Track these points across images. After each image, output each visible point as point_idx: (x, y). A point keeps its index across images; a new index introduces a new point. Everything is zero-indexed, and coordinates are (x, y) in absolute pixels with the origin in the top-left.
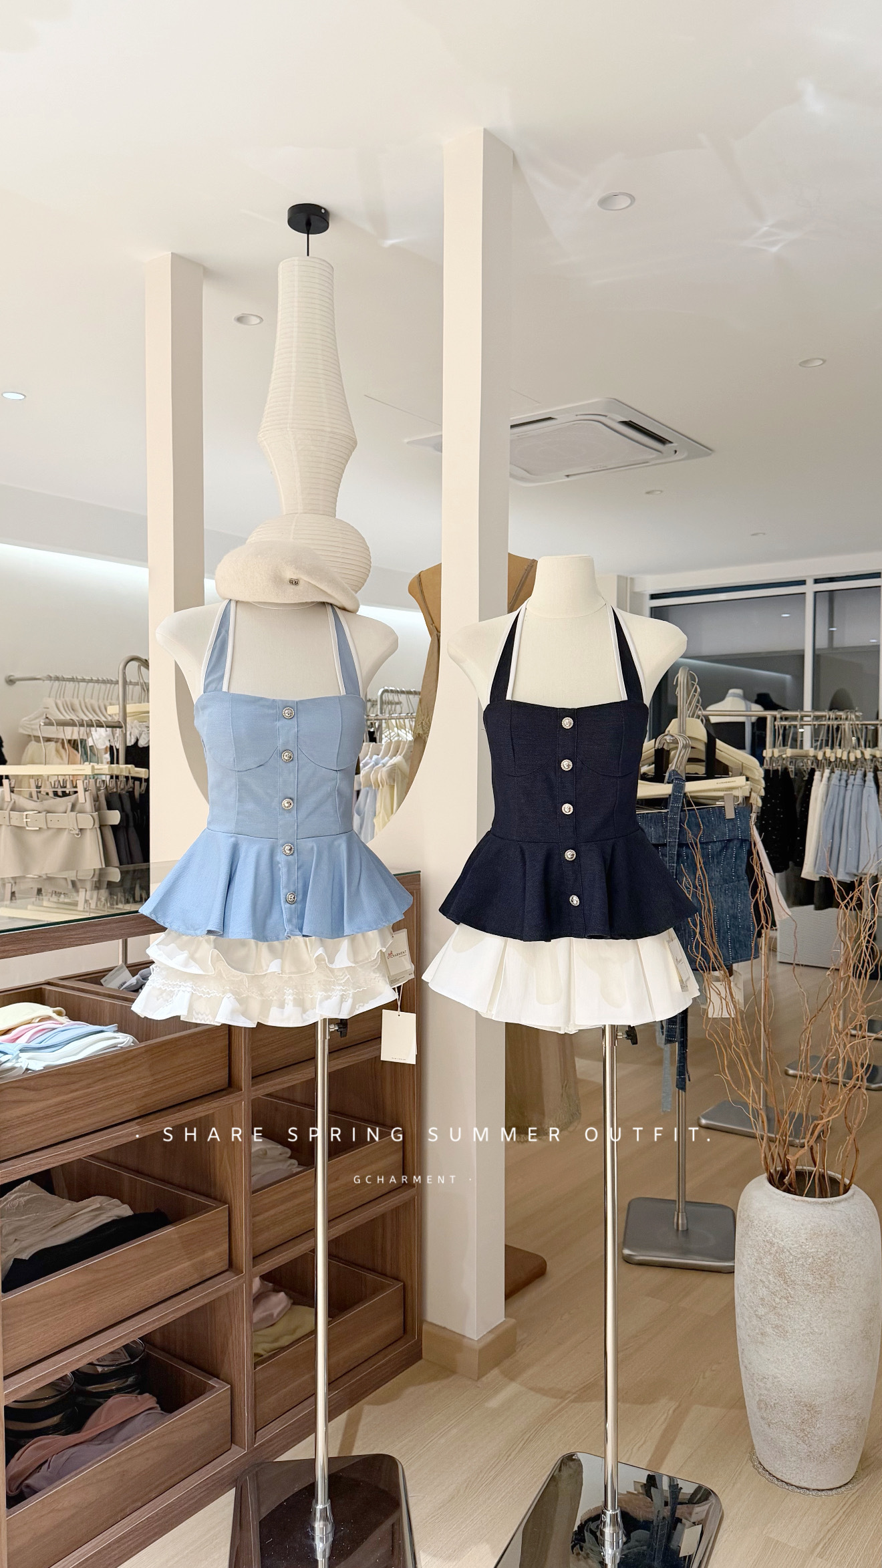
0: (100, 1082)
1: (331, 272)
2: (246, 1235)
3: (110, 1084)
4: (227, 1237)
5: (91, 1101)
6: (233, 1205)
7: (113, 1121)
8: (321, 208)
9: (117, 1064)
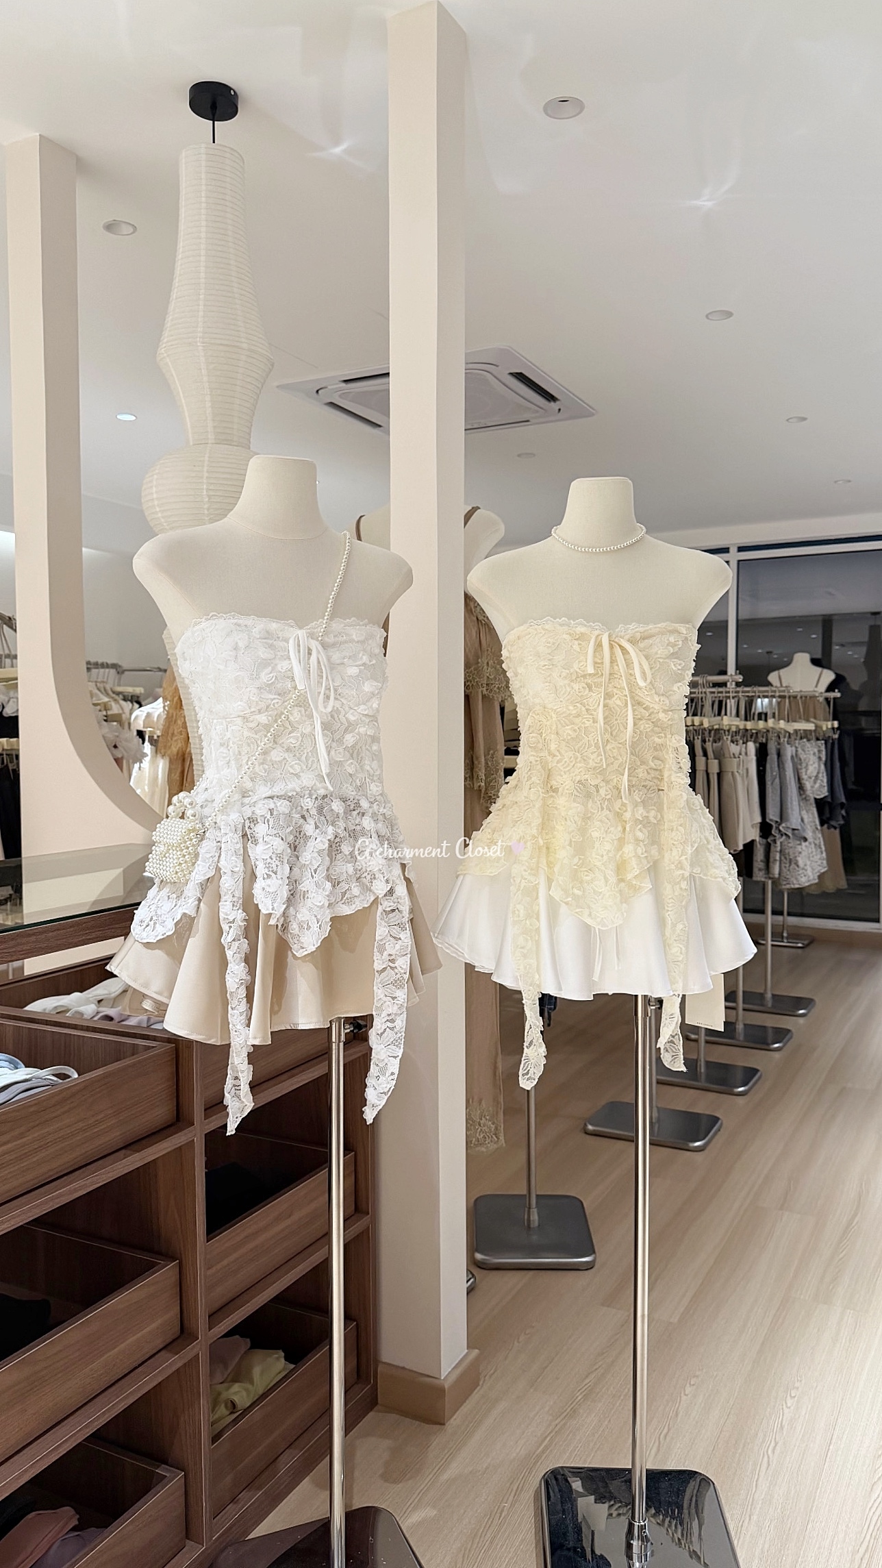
0: (37, 1128)
1: (242, 165)
2: (201, 1294)
3: (46, 1130)
4: (179, 1298)
5: (26, 1153)
6: (183, 1259)
7: (51, 1176)
8: (230, 89)
9: (54, 1105)
